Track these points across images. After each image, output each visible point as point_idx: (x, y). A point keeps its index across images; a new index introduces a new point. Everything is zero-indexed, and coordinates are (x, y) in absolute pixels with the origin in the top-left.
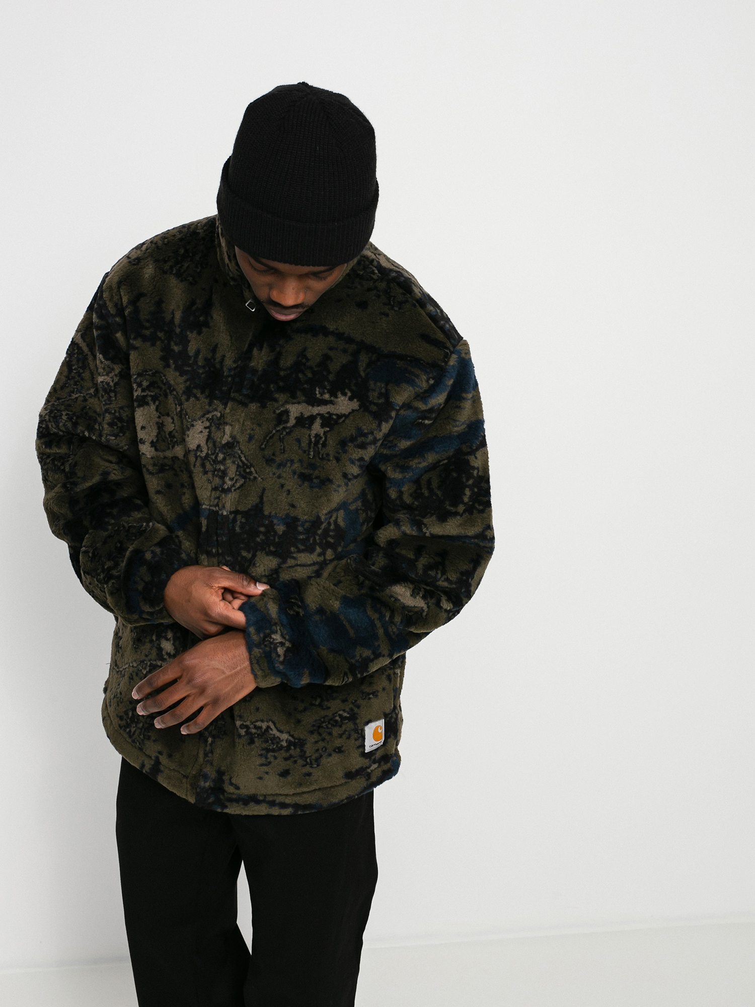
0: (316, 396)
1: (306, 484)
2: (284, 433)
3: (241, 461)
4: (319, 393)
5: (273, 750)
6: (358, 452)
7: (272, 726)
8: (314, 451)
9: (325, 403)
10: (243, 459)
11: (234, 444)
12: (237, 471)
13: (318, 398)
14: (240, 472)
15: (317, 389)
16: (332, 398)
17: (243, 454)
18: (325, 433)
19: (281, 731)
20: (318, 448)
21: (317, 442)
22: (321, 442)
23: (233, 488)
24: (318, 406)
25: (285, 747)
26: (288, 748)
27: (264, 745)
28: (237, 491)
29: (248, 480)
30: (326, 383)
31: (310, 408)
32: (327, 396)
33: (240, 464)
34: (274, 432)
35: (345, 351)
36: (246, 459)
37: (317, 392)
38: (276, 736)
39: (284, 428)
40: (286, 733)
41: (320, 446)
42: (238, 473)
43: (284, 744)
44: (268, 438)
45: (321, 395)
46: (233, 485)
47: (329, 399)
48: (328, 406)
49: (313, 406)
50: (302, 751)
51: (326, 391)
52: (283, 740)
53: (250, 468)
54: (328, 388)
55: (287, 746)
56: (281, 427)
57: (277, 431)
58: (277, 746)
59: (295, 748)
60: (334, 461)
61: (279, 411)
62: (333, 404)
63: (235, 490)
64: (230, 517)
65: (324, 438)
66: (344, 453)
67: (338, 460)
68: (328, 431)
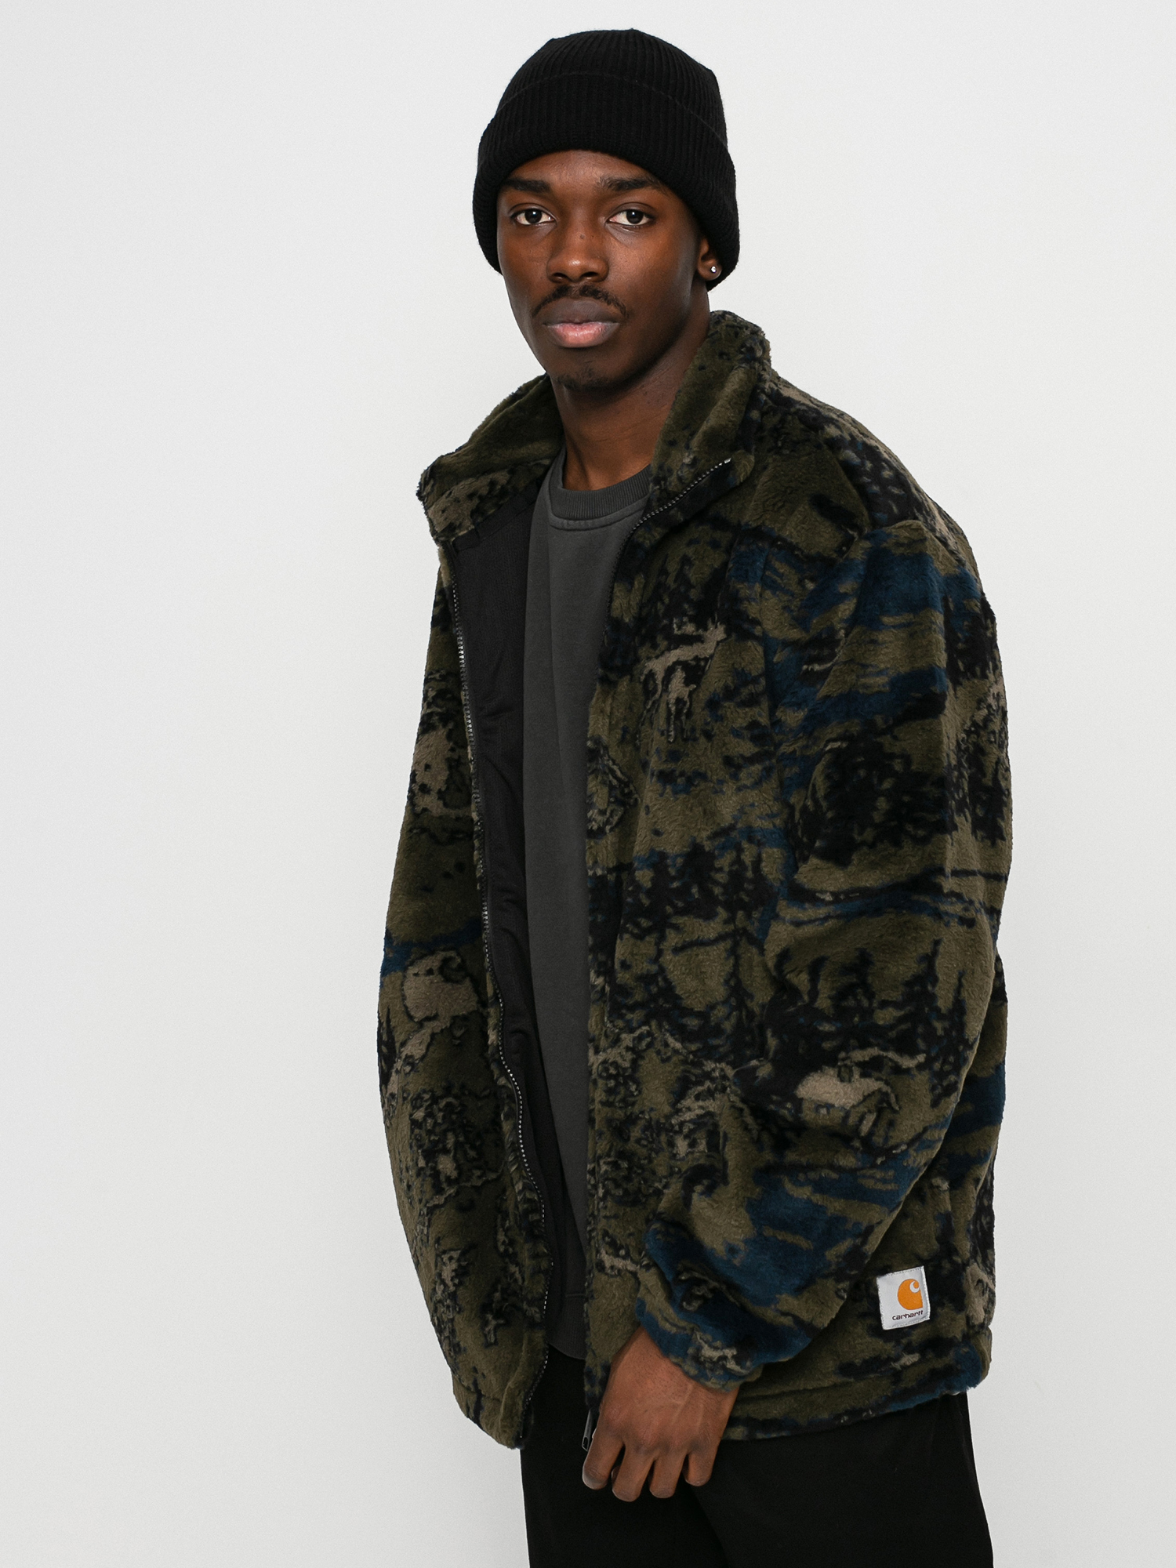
0: (673, 633)
1: (669, 789)
3: (616, 777)
4: (679, 627)
6: (746, 713)
8: (675, 729)
9: (689, 640)
10: (619, 773)
11: (599, 751)
12: (610, 796)
13: (677, 635)
14: (616, 798)
15: (674, 620)
16: (700, 632)
17: (616, 765)
18: (691, 694)
20: (681, 722)
21: (679, 712)
22: (685, 711)
23: (607, 828)
24: (676, 648)
28: (617, 830)
29: (628, 807)
30: (686, 606)
31: (668, 654)
32: (690, 629)
33: (615, 782)
35: (715, 545)
36: (622, 773)
37: (675, 626)
41: (683, 718)
42: (612, 800)
44: (640, 726)
45: (682, 630)
47: (694, 634)
48: (695, 646)
49: (670, 651)
51: (685, 619)
53: (628, 786)
54: (691, 613)
56: (650, 703)
57: (648, 712)
60: (702, 740)
61: (643, 678)
62: (702, 642)
63: (611, 830)
64: (611, 878)
65: (688, 704)
66: (716, 721)
67: (709, 736)
68: (695, 690)
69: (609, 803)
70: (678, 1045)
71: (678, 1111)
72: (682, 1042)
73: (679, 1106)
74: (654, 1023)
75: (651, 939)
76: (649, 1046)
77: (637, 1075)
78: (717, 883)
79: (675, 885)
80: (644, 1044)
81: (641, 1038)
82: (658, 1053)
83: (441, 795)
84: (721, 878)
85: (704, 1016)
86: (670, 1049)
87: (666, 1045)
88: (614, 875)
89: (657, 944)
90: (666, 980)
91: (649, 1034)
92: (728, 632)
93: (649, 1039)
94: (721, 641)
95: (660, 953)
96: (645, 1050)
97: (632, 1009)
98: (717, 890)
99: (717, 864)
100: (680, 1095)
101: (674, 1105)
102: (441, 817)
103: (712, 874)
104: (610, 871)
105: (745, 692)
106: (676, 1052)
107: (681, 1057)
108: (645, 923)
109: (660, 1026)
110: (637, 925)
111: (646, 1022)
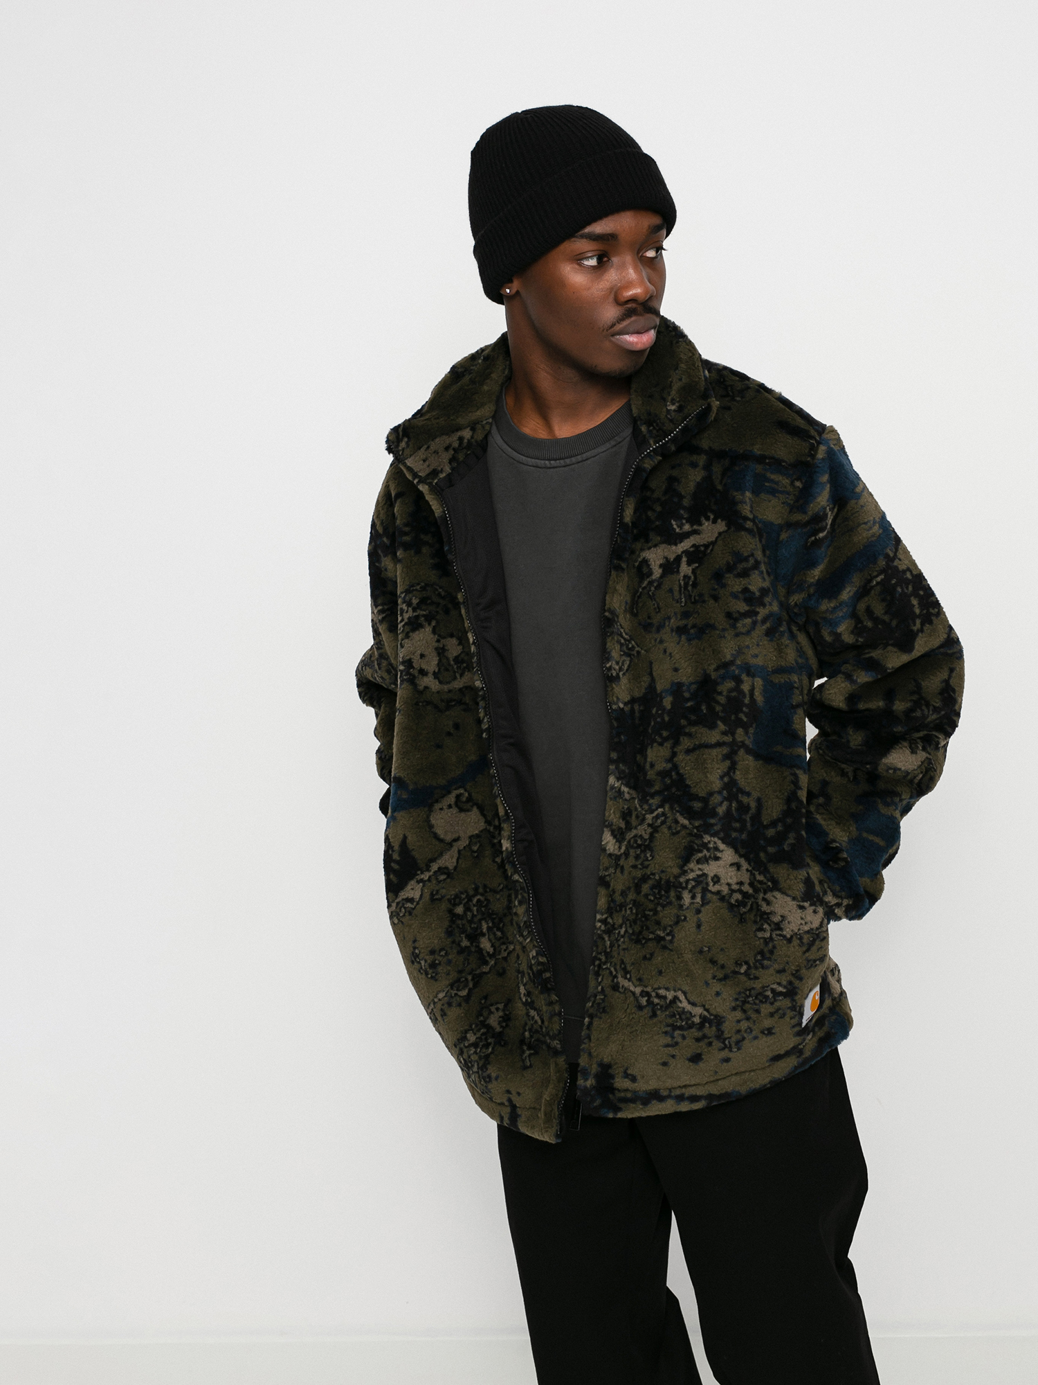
0: (675, 531)
2: (653, 589)
3: (622, 637)
4: (678, 527)
5: (681, 1028)
6: (740, 582)
7: (682, 997)
8: (685, 597)
9: (686, 535)
10: (624, 634)
11: (614, 619)
13: (678, 533)
14: (623, 651)
15: (674, 523)
16: (695, 527)
17: (622, 628)
18: (694, 571)
19: (694, 1004)
20: (687, 591)
21: (686, 584)
22: (690, 583)
23: (621, 674)
24: (681, 543)
25: (698, 1024)
26: (701, 1026)
27: (670, 1021)
28: (627, 675)
29: (633, 658)
30: (682, 512)
31: (674, 547)
32: (687, 527)
33: (623, 641)
34: (640, 590)
37: (675, 526)
38: (686, 1010)
39: (651, 583)
40: (699, 1006)
41: (691, 588)
43: (697, 1020)
44: (636, 599)
45: (681, 529)
46: (621, 669)
47: (690, 530)
48: (692, 538)
49: (676, 545)
50: (719, 1030)
51: (684, 521)
52: (695, 1016)
53: (631, 643)
54: (685, 517)
55: (701, 1022)
56: (646, 582)
57: (644, 588)
58: (686, 1023)
59: (710, 1027)
60: (712, 601)
61: (637, 564)
62: (699, 534)
63: (624, 674)
64: (627, 709)
65: (693, 577)
66: (722, 588)
67: (716, 598)
68: (697, 567)
69: (621, 655)
70: (686, 822)
71: (684, 873)
72: (689, 820)
73: (686, 868)
74: (667, 807)
75: (668, 744)
76: (663, 823)
77: (652, 845)
78: (718, 703)
79: (689, 704)
80: (659, 821)
81: (657, 817)
82: (670, 828)
83: (436, 675)
84: (722, 699)
85: (705, 800)
86: (679, 825)
87: (676, 822)
88: (629, 706)
89: (673, 748)
90: (678, 774)
91: (664, 814)
92: (728, 526)
93: (663, 818)
94: (723, 532)
95: (674, 754)
96: (659, 826)
97: (652, 796)
98: (718, 708)
99: (719, 688)
100: (687, 860)
101: (681, 867)
102: (438, 692)
103: (715, 695)
104: (625, 704)
105: (741, 566)
106: (684, 827)
107: (688, 831)
108: (665, 734)
109: (672, 808)
110: (661, 736)
111: (661, 806)
